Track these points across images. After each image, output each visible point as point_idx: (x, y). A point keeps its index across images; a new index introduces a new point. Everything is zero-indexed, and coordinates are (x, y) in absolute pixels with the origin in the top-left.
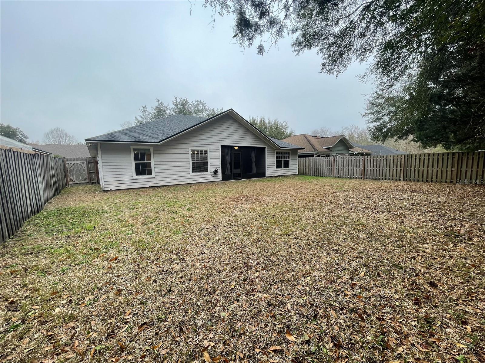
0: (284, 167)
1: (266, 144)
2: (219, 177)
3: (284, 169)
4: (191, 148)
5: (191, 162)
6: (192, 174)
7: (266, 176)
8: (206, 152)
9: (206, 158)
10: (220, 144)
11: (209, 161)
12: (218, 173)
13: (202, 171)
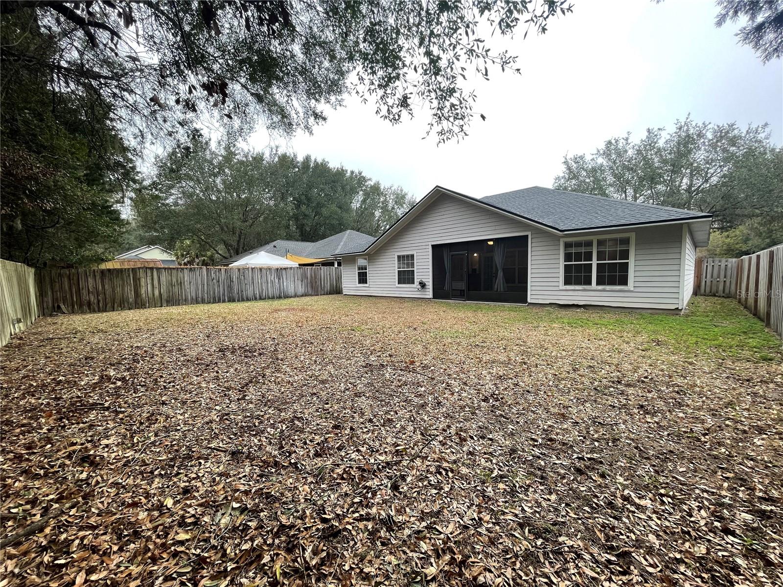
0: (598, 283)
1: (527, 227)
2: (430, 294)
3: (600, 287)
4: (397, 254)
5: (397, 270)
6: (397, 285)
7: (529, 300)
8: (412, 256)
9: (413, 265)
10: (430, 244)
11: (415, 269)
12: (427, 287)
13: (409, 283)
